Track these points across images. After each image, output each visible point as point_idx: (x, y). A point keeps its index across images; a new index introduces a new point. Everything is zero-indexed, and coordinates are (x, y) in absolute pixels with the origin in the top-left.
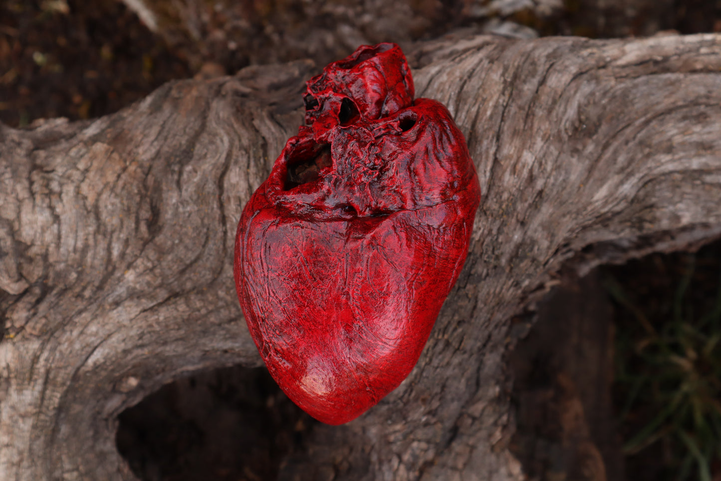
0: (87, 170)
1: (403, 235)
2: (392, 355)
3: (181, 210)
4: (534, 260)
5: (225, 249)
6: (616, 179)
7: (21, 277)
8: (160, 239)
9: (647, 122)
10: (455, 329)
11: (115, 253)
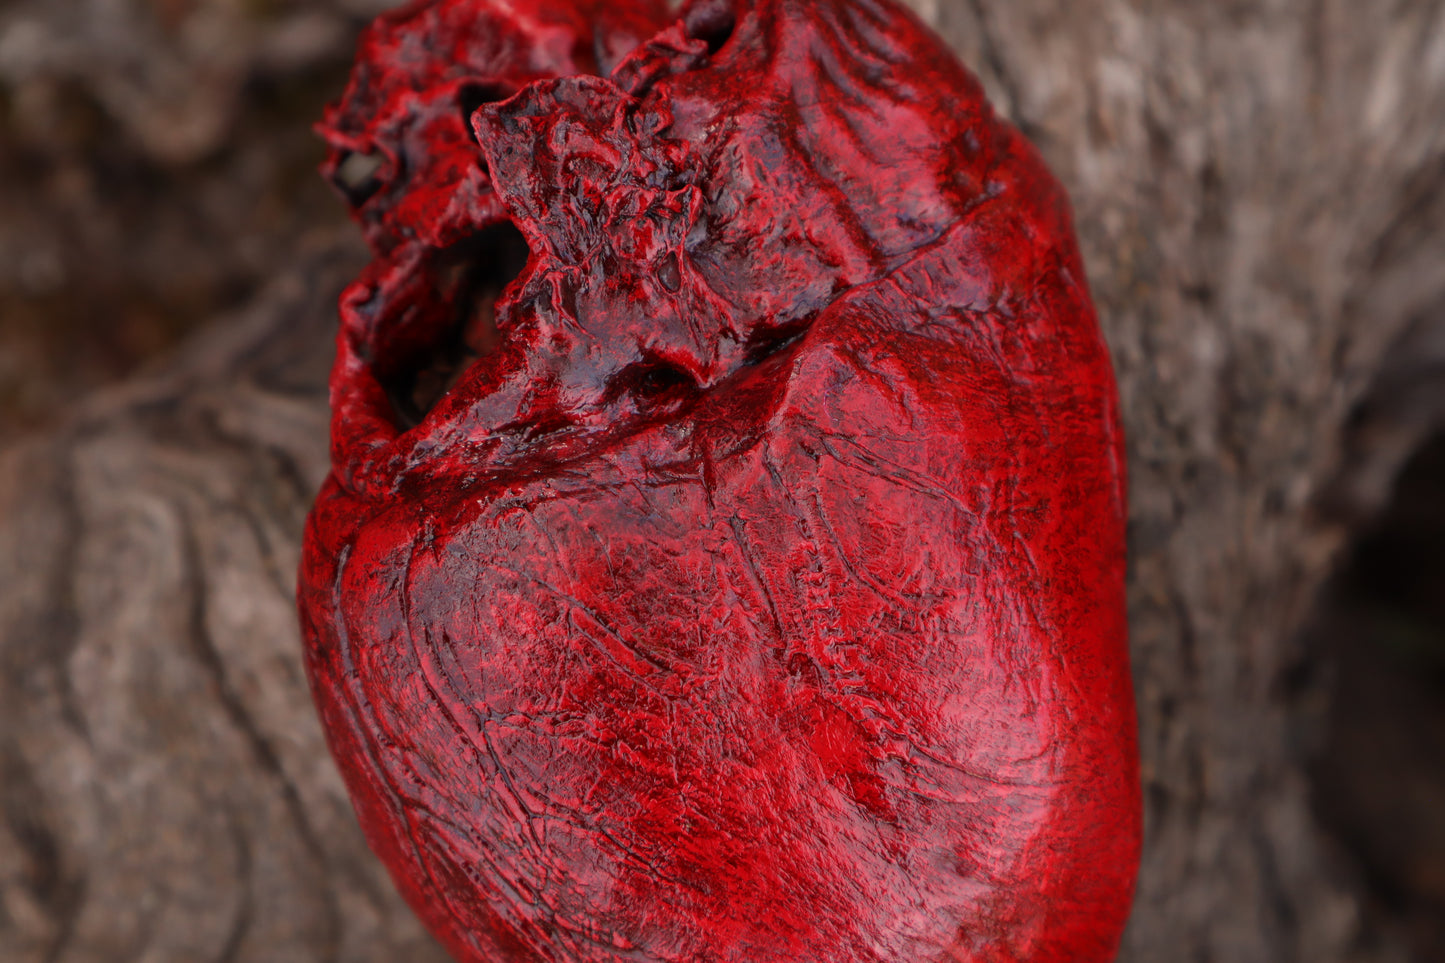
1: (890, 369)
2: (1057, 820)
3: (115, 792)
4: (1291, 400)
10: (1163, 736)
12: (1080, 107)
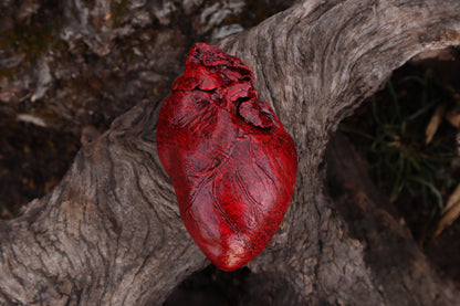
0: (65, 220)
3: (126, 212)
4: (318, 138)
5: (160, 220)
6: (337, 74)
7: (62, 294)
8: (123, 233)
9: (337, 38)
10: (298, 194)
11: (105, 254)
12: (282, 95)
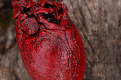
12: (93, 7)
